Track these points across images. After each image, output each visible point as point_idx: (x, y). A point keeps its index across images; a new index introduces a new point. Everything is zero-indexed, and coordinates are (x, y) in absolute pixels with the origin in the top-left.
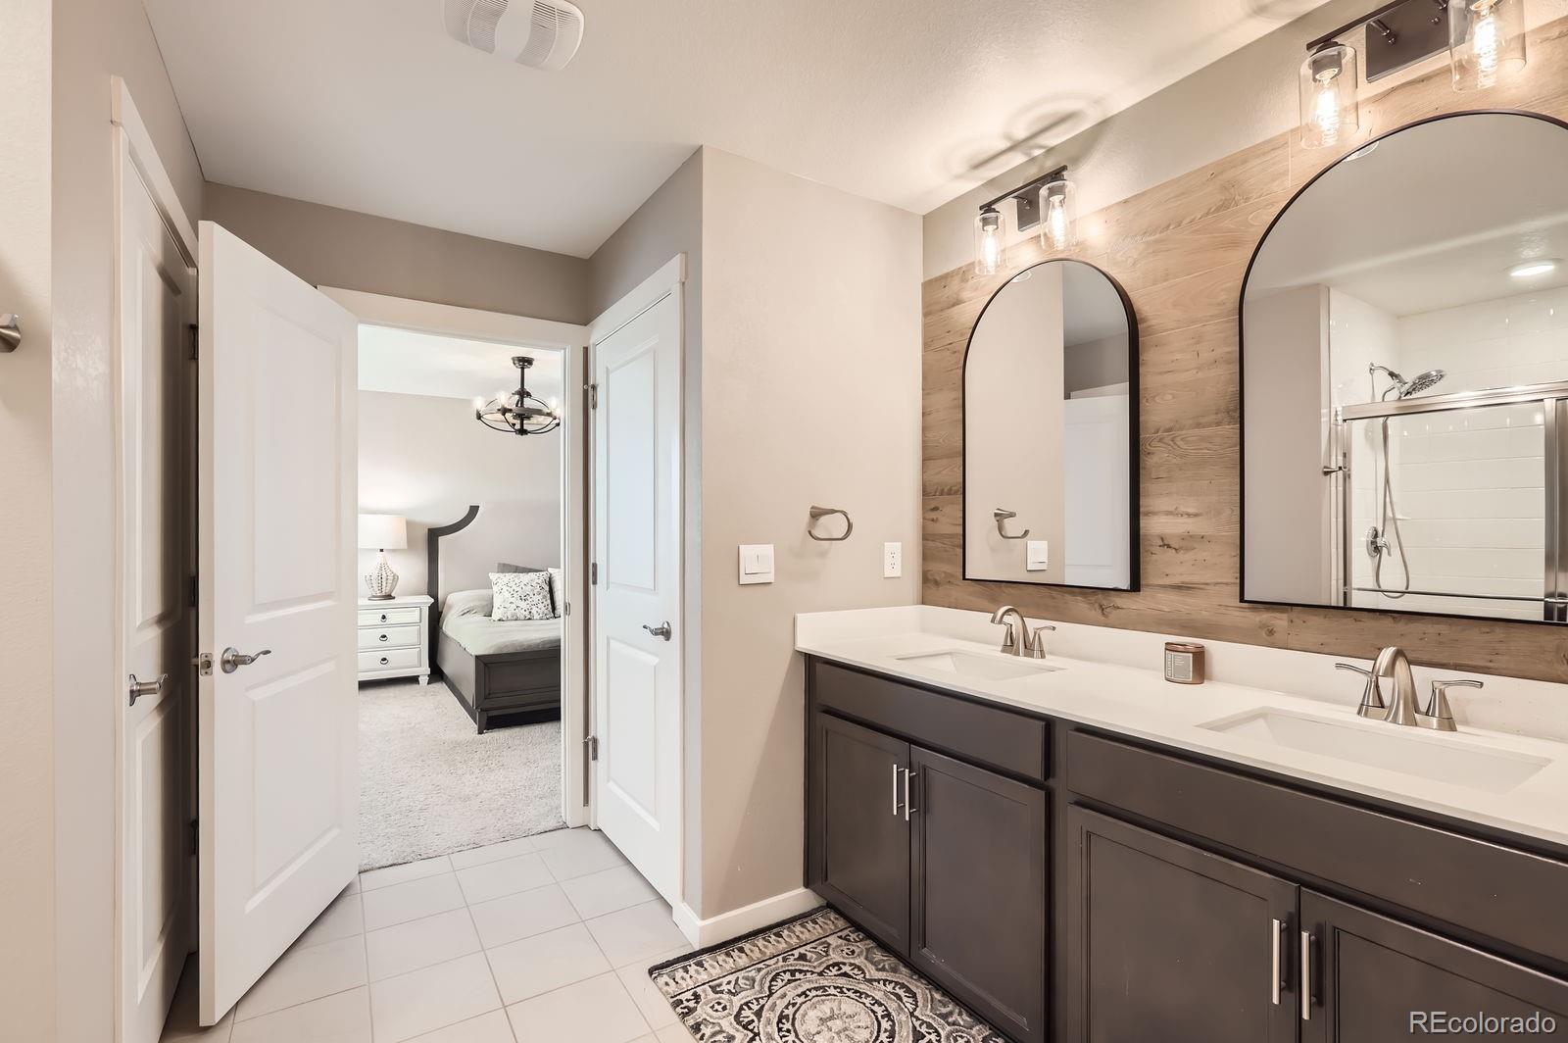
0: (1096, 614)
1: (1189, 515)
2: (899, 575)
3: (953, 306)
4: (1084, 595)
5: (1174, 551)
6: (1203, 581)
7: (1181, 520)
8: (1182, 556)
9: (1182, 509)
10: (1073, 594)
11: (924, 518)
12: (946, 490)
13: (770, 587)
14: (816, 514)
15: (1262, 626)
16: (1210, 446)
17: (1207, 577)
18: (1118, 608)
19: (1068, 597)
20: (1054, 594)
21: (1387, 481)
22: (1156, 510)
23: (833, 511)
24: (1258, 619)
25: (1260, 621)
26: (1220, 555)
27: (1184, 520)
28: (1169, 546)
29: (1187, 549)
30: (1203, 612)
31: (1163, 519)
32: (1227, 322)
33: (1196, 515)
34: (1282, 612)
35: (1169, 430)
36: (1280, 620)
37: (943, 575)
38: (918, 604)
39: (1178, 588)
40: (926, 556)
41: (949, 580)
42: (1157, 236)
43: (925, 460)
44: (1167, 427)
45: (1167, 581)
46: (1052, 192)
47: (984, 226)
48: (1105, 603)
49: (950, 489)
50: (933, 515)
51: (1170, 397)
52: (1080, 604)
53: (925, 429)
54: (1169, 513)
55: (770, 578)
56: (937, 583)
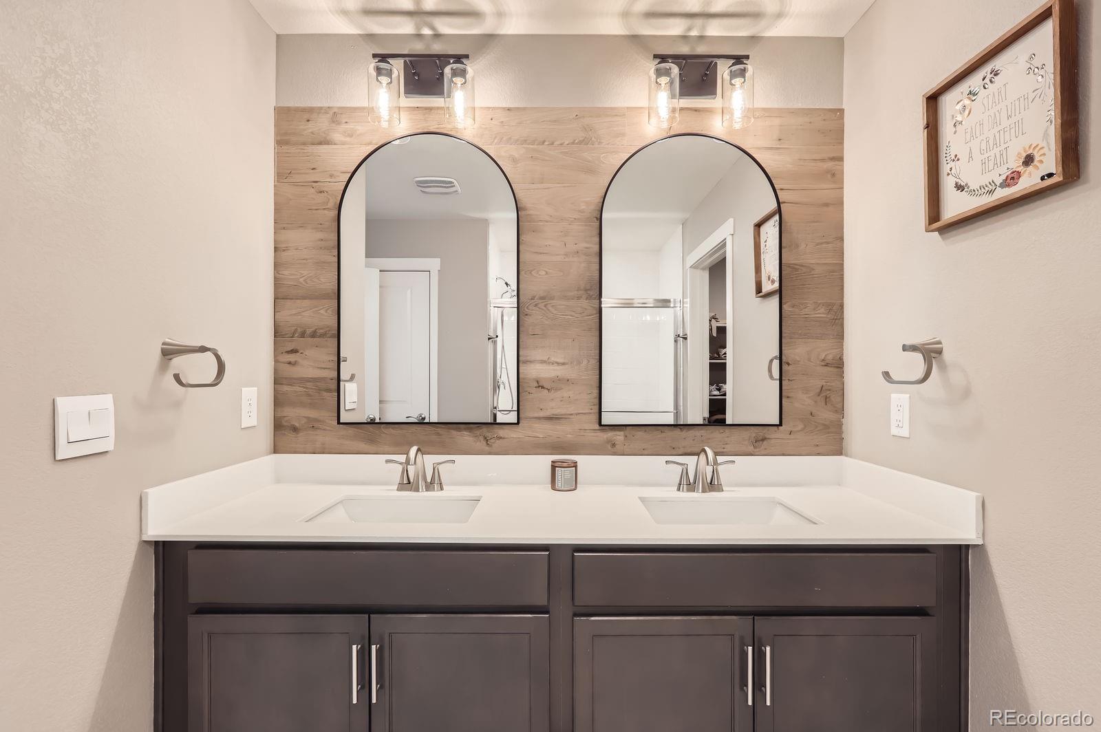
0: (481, 444)
1: (558, 363)
2: (255, 423)
3: (320, 143)
4: (470, 430)
5: (546, 391)
6: (568, 412)
7: (552, 367)
8: (553, 395)
9: (553, 359)
10: (459, 430)
11: (276, 361)
12: (308, 332)
13: (108, 455)
14: (169, 353)
15: (608, 441)
16: (573, 314)
17: (571, 409)
18: (501, 438)
19: (454, 433)
20: (439, 430)
21: (503, 347)
22: (533, 359)
23: (203, 349)
24: (605, 437)
25: (607, 438)
26: (580, 393)
27: (556, 367)
28: (543, 387)
29: (557, 390)
30: (569, 436)
31: (538, 366)
32: (586, 225)
33: (563, 364)
34: (620, 431)
35: (542, 298)
36: (619, 436)
37: (305, 420)
38: (267, 455)
39: (550, 419)
40: (278, 402)
41: (313, 425)
42: (535, 146)
43: (276, 299)
44: (542, 295)
45: (542, 414)
46: (455, 73)
47: (377, 76)
48: (489, 435)
49: (315, 332)
50: (292, 358)
51: (544, 273)
52: (465, 438)
53: (277, 265)
54: (543, 362)
55: (109, 445)
56: (295, 429)
